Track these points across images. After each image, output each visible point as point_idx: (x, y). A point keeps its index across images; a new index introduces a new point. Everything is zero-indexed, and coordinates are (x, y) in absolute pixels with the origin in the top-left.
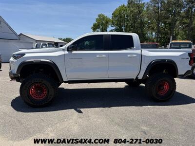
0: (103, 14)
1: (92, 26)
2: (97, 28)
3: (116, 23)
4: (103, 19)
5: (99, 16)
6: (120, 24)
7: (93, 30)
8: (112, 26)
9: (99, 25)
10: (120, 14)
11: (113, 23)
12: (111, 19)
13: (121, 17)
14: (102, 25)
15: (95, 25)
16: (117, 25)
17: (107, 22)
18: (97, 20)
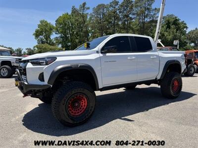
0: (45, 20)
1: (35, 32)
2: (41, 35)
3: (61, 30)
4: (46, 25)
5: (42, 22)
6: (65, 32)
7: (36, 37)
8: (56, 33)
9: (42, 32)
10: (64, 21)
11: (57, 30)
12: (55, 26)
13: (65, 24)
14: (45, 32)
15: (37, 31)
16: (62, 32)
17: (51, 29)
18: (39, 26)
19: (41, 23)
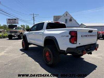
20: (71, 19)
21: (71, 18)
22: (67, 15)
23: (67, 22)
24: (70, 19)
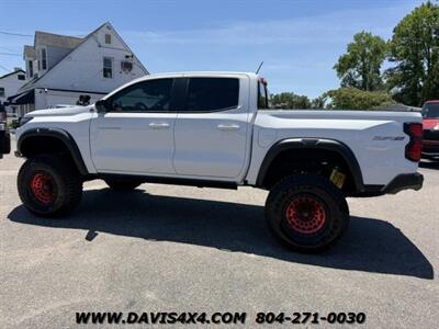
0: (367, 31)
1: (337, 62)
2: (350, 67)
3: (403, 51)
4: (368, 43)
6: (416, 54)
7: (339, 71)
8: (391, 60)
9: (354, 60)
10: (414, 27)
11: (394, 53)
14: (363, 60)
15: (342, 60)
16: (405, 56)
17: (377, 52)
18: (350, 47)
19: (356, 40)
20: (129, 60)
21: (127, 57)
22: (108, 39)
23: (110, 71)
24: (125, 60)
